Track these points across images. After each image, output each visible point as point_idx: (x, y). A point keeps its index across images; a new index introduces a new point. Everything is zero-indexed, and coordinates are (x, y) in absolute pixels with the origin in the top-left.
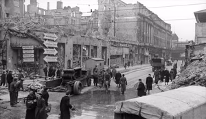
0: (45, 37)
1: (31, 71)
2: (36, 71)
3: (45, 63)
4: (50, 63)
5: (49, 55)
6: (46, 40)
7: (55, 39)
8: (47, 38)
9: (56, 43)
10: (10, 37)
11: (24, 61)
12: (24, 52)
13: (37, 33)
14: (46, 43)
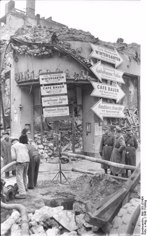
0: (94, 55)
1: (63, 141)
2: (75, 142)
3: (97, 119)
4: (109, 119)
5: (105, 100)
6: (96, 60)
7: (117, 63)
8: (98, 56)
9: (121, 73)
10: (16, 60)
11: (47, 114)
12: (43, 91)
13: (75, 45)
14: (96, 68)
